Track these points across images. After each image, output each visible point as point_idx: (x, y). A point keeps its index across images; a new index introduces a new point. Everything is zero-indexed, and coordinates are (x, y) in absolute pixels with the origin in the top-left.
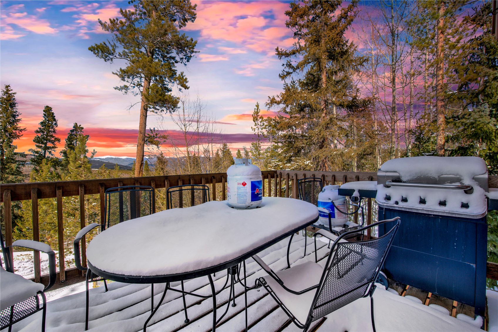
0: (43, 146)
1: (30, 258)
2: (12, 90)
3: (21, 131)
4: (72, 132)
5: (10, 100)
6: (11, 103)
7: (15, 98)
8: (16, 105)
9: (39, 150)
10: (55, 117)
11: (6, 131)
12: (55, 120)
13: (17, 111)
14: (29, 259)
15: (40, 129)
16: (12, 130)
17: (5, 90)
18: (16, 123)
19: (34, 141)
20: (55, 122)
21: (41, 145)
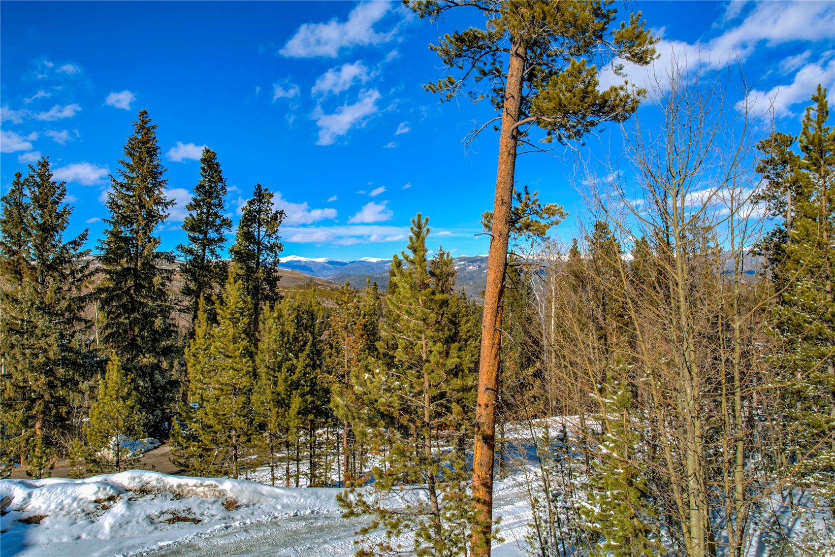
0: (201, 237)
1: (217, 494)
2: (150, 120)
3: (166, 207)
4: (250, 206)
5: (147, 142)
6: (150, 148)
7: (156, 135)
8: (158, 151)
9: (195, 247)
10: (220, 172)
11: (142, 207)
12: (221, 179)
13: (159, 163)
14: (216, 496)
15: (195, 200)
16: (151, 206)
17: (140, 122)
18: (159, 189)
19: (185, 227)
20: (221, 184)
21: (197, 235)
